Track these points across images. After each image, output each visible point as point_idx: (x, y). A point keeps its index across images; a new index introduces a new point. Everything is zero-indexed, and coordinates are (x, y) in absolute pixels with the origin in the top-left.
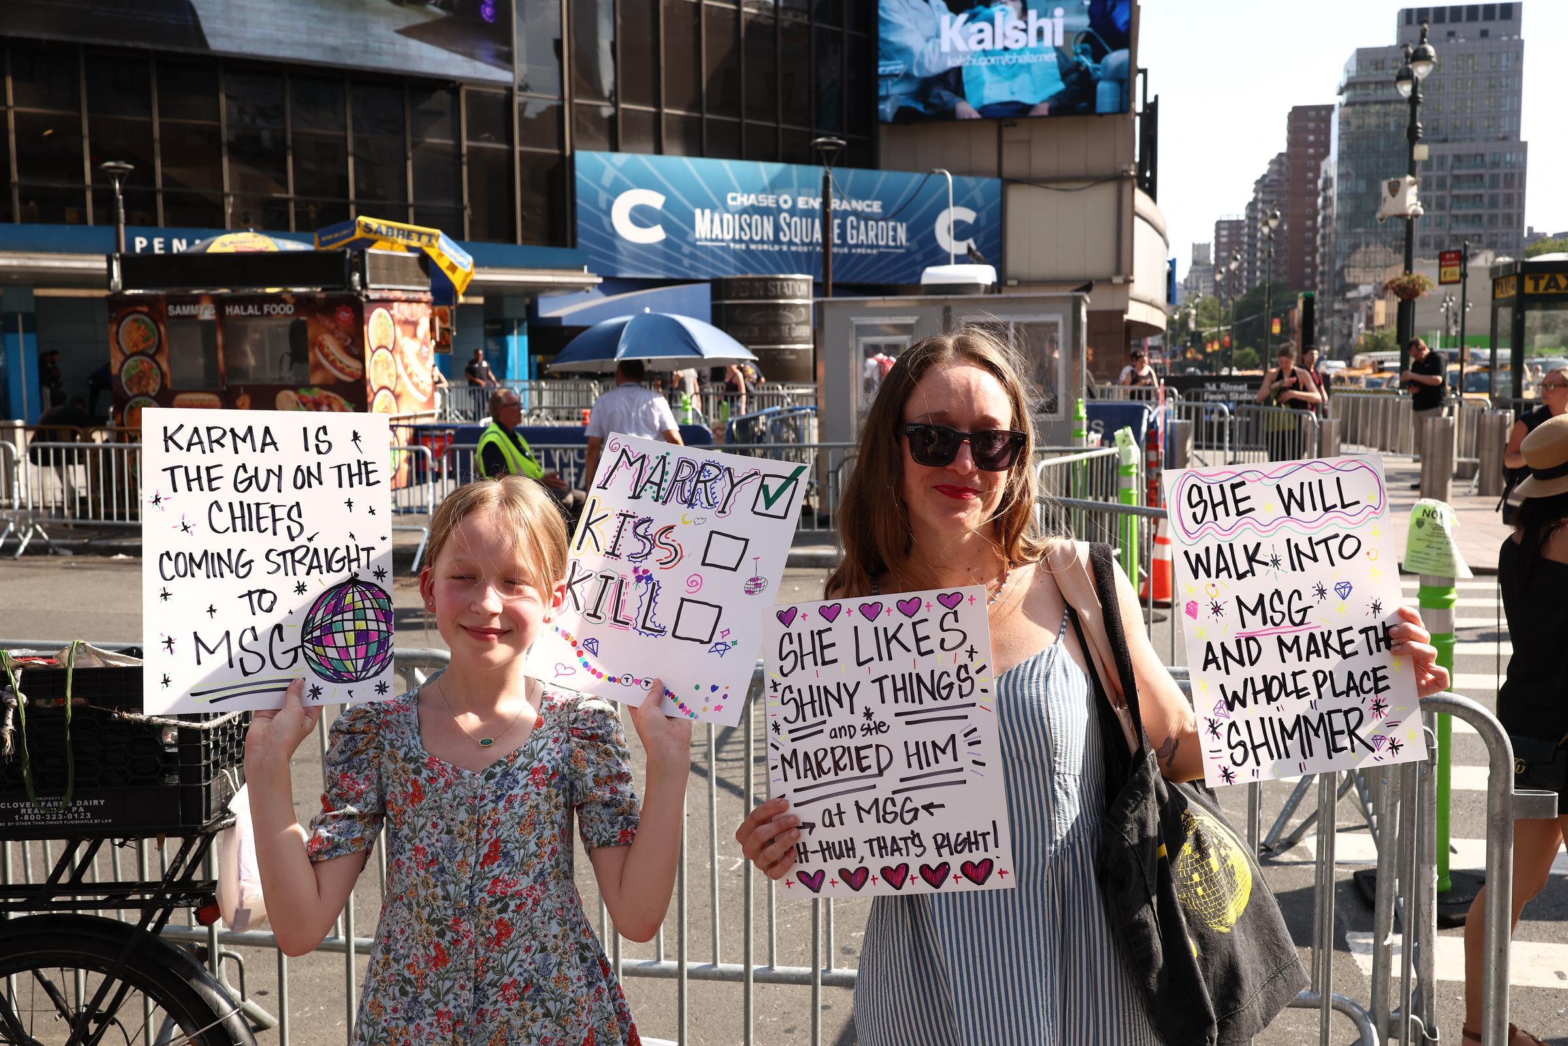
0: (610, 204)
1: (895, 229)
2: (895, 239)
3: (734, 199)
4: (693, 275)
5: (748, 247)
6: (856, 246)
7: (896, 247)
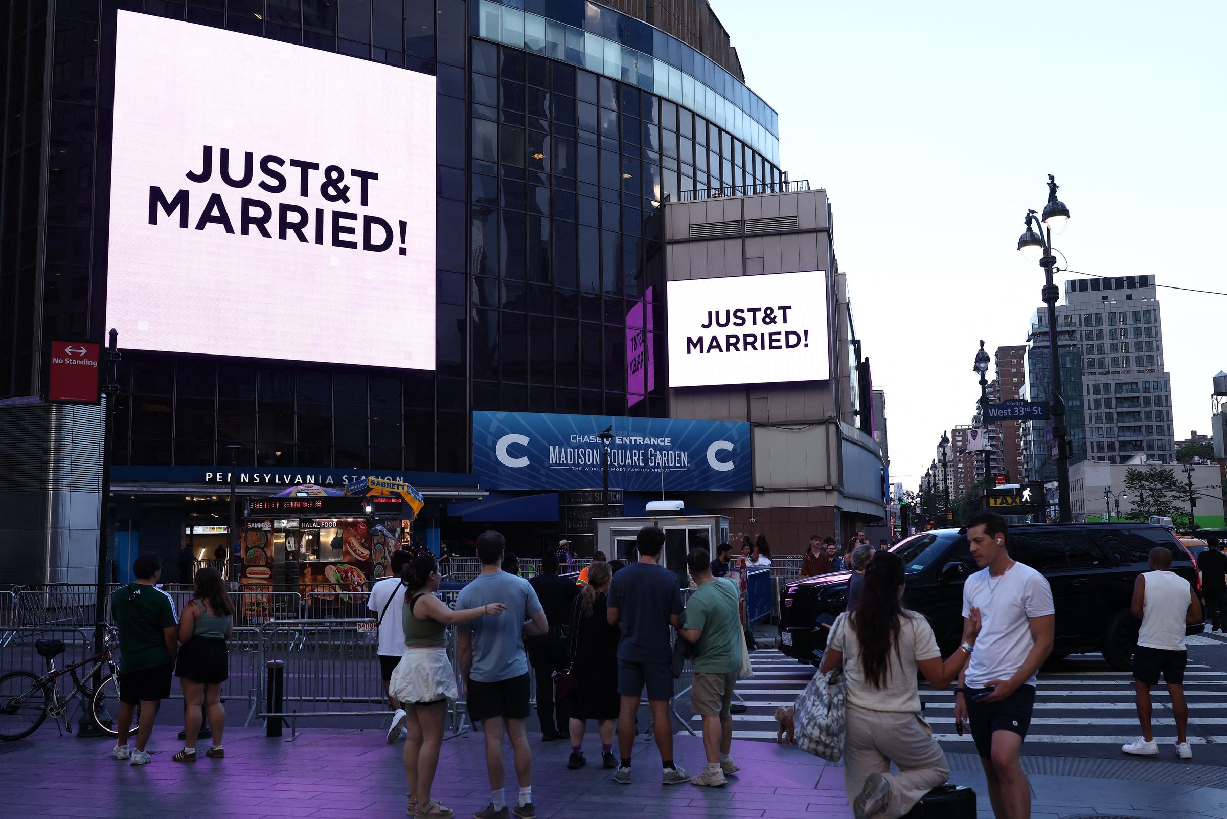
0: (495, 444)
1: (680, 456)
2: (680, 462)
3: (574, 438)
4: (548, 487)
5: (583, 469)
6: (654, 467)
7: (681, 467)
